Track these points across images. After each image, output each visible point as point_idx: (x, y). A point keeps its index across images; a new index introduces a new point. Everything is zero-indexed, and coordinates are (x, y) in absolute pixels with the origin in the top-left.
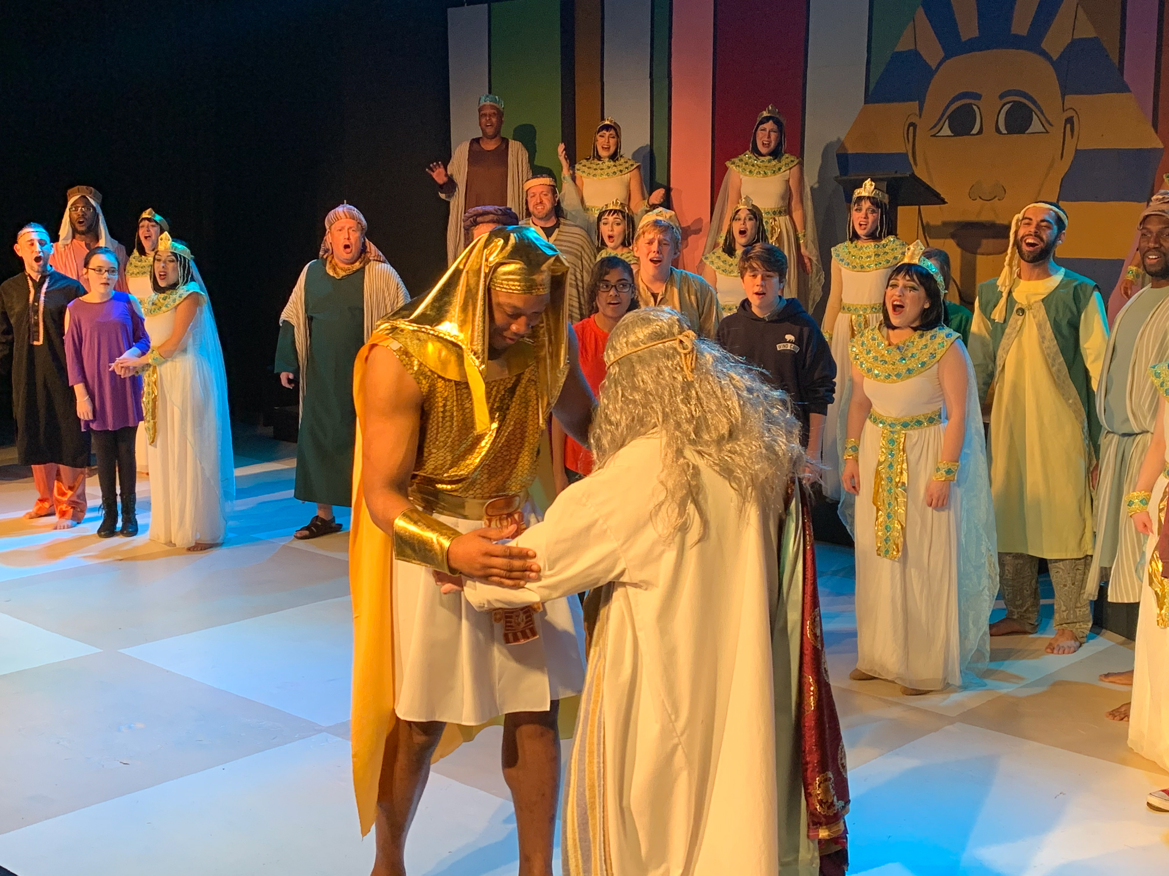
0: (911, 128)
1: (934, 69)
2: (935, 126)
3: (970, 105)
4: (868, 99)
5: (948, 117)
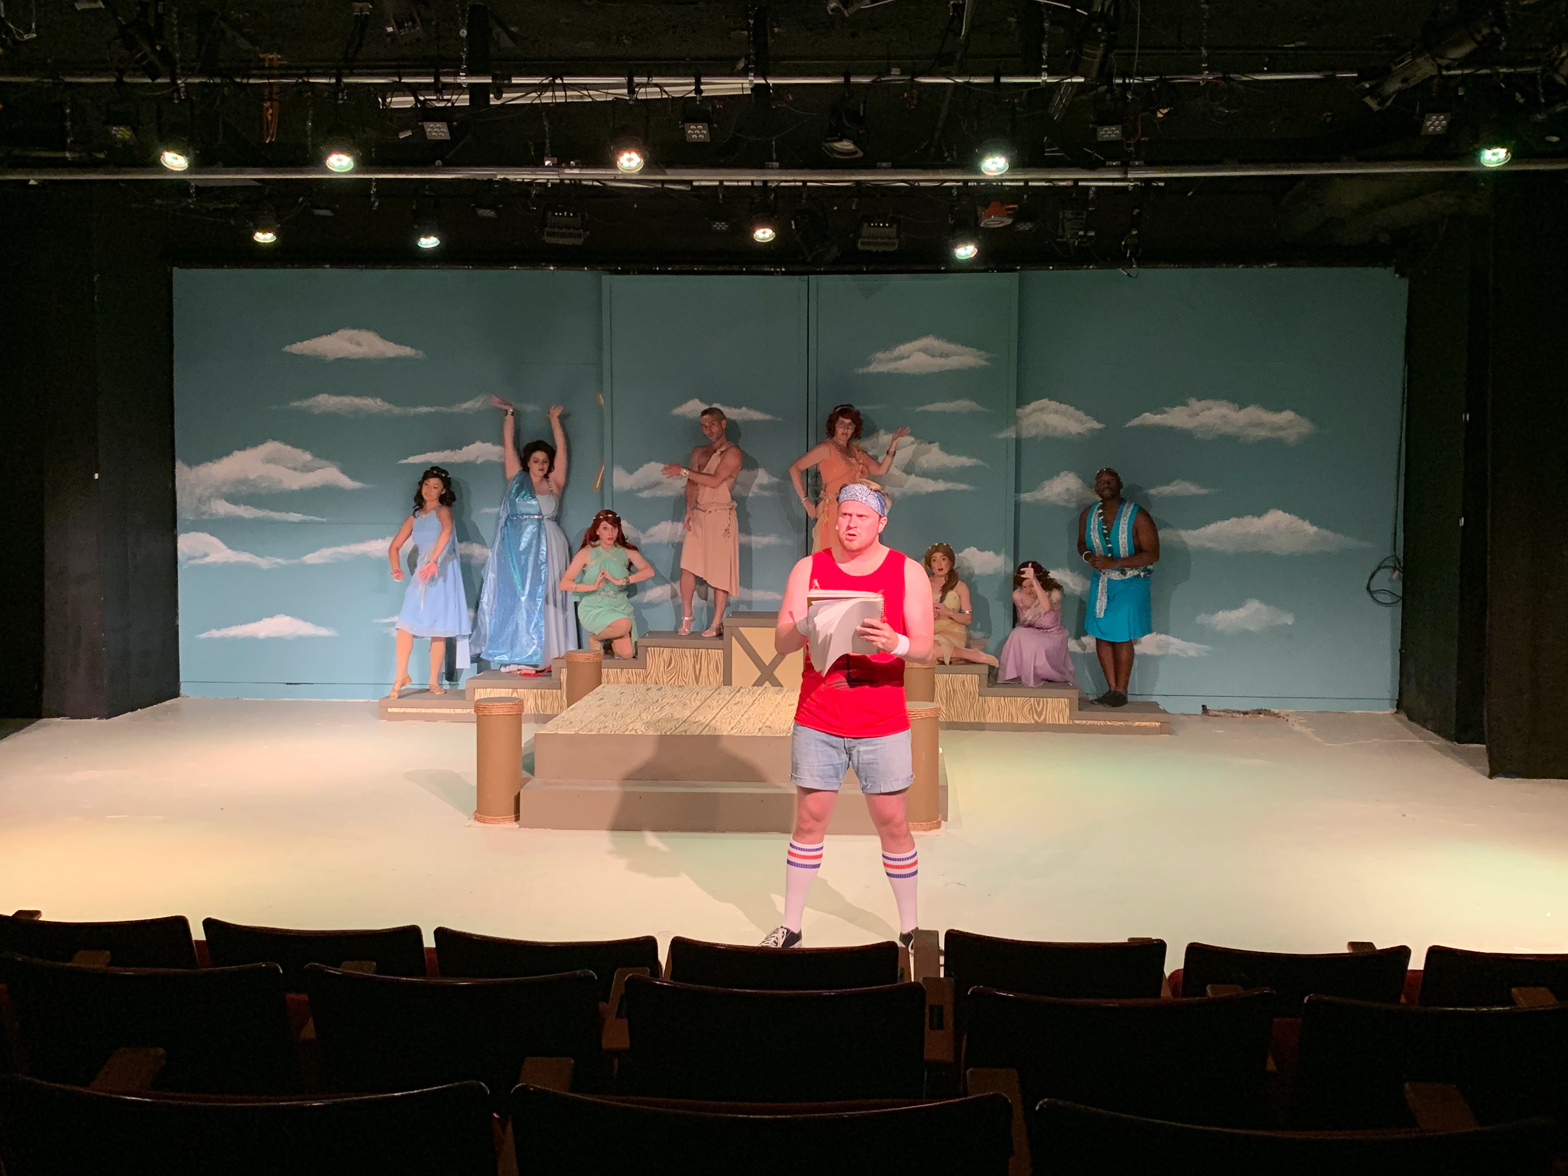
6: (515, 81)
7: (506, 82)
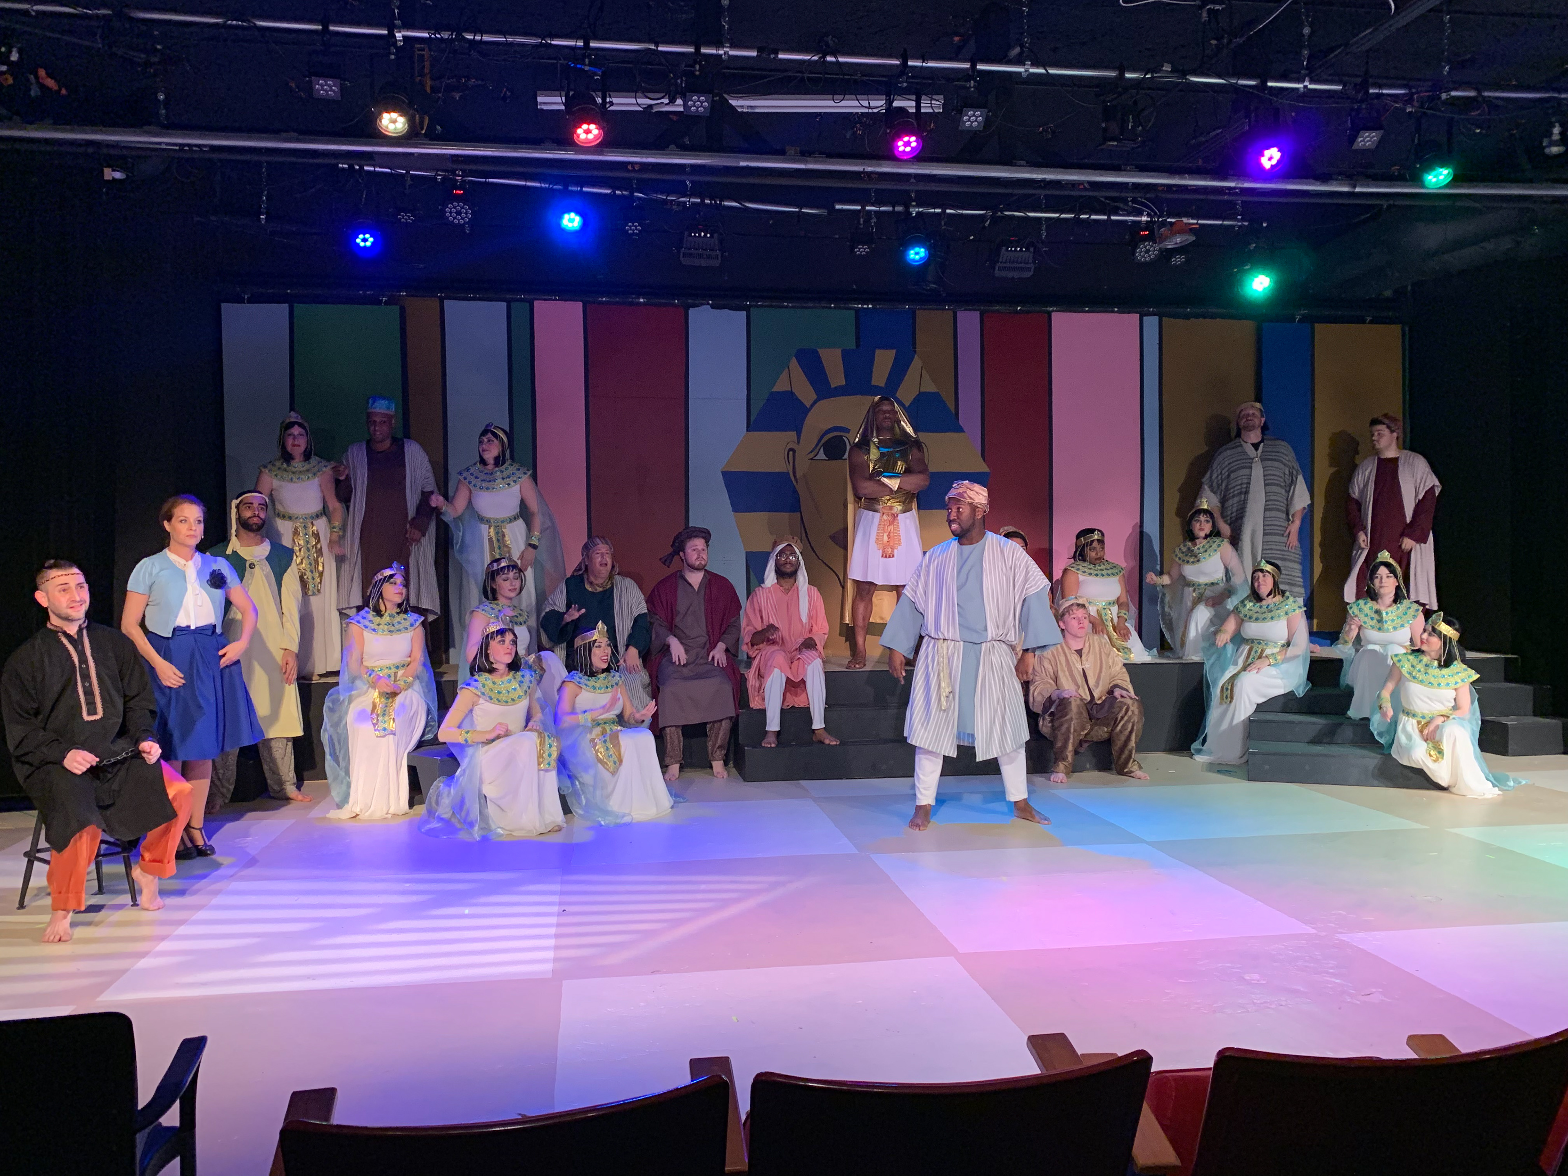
0: (791, 453)
1: (808, 407)
2: (811, 452)
3: (841, 436)
4: (749, 428)
5: (824, 445)
6: (781, 56)
7: (772, 56)
